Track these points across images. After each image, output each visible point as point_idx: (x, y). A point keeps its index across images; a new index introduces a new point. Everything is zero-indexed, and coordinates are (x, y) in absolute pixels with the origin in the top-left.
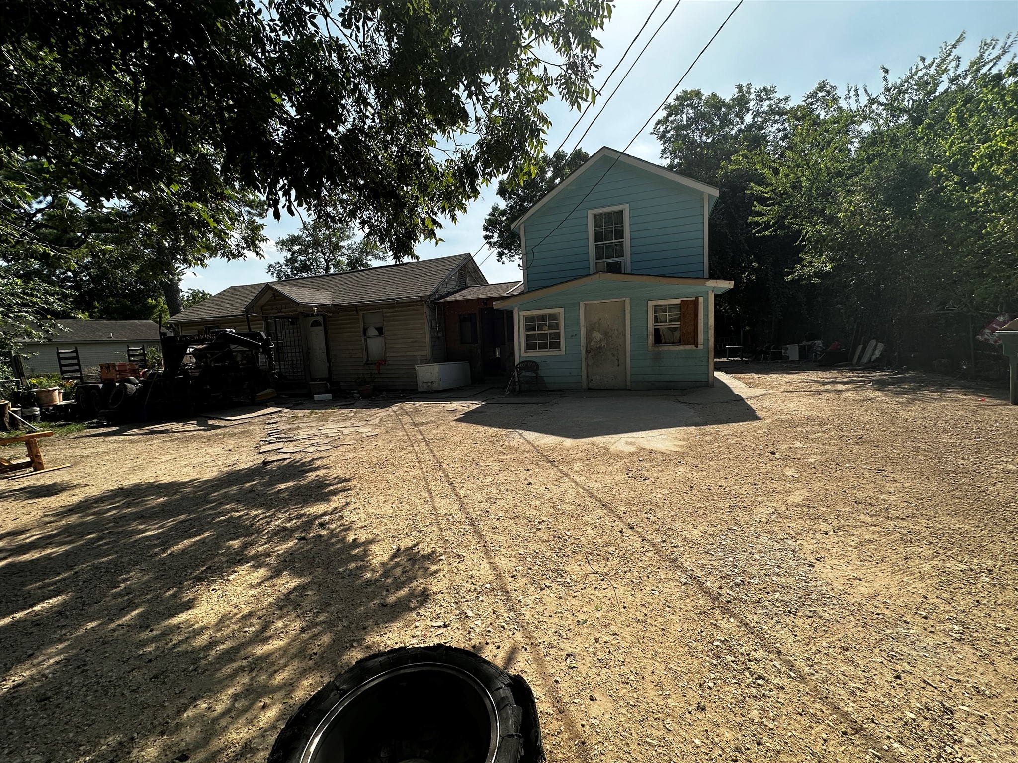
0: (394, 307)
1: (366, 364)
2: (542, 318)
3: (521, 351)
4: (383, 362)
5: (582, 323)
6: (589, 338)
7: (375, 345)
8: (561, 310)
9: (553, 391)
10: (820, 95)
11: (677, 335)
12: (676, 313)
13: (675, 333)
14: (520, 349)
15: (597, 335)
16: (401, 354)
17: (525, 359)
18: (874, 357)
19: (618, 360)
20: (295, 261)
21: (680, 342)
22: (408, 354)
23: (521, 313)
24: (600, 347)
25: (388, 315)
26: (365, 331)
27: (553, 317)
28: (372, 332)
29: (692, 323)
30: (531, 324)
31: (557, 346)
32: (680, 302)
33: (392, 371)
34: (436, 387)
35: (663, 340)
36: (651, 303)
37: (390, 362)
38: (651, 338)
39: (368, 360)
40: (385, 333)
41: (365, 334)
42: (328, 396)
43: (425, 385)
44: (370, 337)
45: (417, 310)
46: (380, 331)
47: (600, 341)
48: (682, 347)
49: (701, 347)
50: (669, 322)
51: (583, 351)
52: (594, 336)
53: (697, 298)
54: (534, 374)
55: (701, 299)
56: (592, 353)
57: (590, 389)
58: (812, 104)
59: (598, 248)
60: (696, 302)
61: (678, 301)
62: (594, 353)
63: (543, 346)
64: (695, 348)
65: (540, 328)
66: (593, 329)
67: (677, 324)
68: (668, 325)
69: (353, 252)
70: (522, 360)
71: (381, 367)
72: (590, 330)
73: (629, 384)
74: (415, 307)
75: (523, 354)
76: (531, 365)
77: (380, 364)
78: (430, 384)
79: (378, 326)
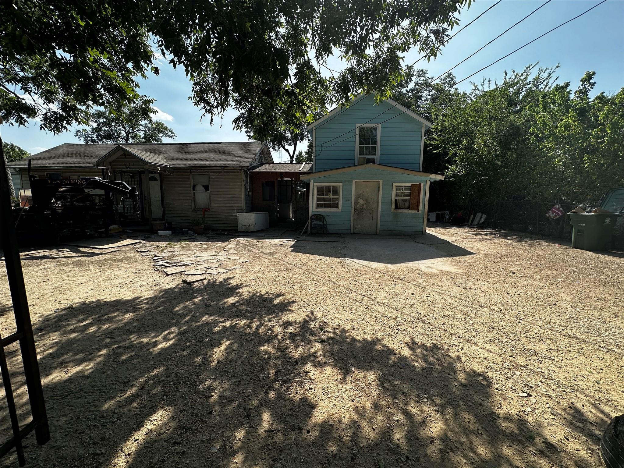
0: (221, 172)
1: (194, 210)
2: (328, 188)
3: (313, 208)
4: (207, 209)
5: (353, 193)
6: (356, 203)
7: (202, 198)
8: (341, 184)
9: (332, 234)
10: (448, 79)
11: (407, 204)
12: (407, 192)
13: (406, 203)
14: (313, 207)
15: (361, 201)
16: (222, 205)
17: (316, 213)
18: (481, 222)
19: (372, 217)
20: (100, 130)
21: (409, 208)
22: (228, 205)
23: (315, 184)
24: (362, 208)
25: (213, 177)
26: (194, 187)
27: (335, 188)
28: (200, 188)
29: (417, 198)
30: (321, 191)
31: (337, 206)
32: (411, 185)
33: (214, 216)
34: (252, 228)
35: (399, 207)
36: (395, 185)
37: (213, 210)
38: (393, 205)
39: (195, 208)
40: (210, 189)
41: (194, 190)
42: (169, 232)
43: (244, 227)
44: (197, 192)
45: (237, 176)
46: (207, 188)
47: (363, 205)
48: (410, 211)
49: (420, 212)
50: (404, 196)
51: (353, 211)
52: (359, 201)
53: (420, 184)
54: (321, 223)
55: (422, 185)
56: (357, 212)
57: (354, 234)
58: (444, 84)
59: (361, 148)
60: (420, 185)
61: (410, 185)
62: (359, 212)
63: (327, 206)
64: (417, 212)
65: (327, 194)
66: (359, 197)
67: (408, 198)
68: (403, 198)
69: (149, 130)
70: (314, 213)
71: (206, 213)
72: (357, 197)
73: (378, 231)
74: (236, 174)
75: (315, 210)
76: (319, 217)
77: (205, 211)
78: (247, 226)
79: (205, 184)
